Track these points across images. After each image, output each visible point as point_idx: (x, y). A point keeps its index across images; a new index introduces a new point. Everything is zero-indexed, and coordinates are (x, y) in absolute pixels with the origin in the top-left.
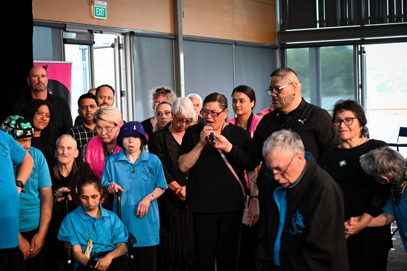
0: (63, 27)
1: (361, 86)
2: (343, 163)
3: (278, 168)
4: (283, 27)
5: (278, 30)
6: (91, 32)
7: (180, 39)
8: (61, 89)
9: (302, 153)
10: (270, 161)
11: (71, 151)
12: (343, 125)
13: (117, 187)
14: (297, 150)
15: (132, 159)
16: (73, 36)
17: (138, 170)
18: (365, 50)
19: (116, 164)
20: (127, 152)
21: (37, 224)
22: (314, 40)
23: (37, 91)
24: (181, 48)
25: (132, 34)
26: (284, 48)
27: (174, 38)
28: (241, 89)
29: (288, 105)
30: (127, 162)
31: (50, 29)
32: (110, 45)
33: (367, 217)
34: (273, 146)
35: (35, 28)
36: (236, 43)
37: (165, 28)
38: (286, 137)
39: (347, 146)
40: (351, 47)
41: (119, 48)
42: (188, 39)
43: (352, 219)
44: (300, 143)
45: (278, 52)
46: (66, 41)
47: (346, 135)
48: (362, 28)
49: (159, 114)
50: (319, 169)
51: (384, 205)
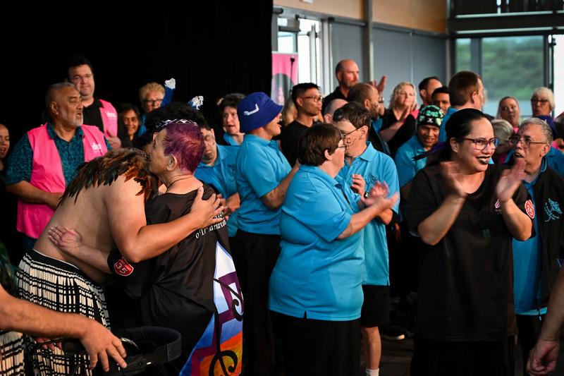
1: (552, 86)
4: (455, 11)
5: (448, 16)
6: (298, 17)
7: (371, 27)
18: (556, 42)
24: (371, 36)
25: (331, 20)
26: (454, 37)
27: (364, 25)
32: (306, 33)
36: (414, 32)
37: (355, 14)
40: (541, 38)
41: (316, 37)
45: (448, 43)
48: (555, 14)
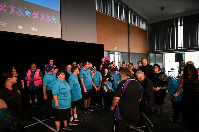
0: (109, 51)
1: (164, 61)
2: (155, 76)
3: (139, 78)
4: (149, 51)
6: (114, 52)
8: (109, 62)
9: (144, 75)
10: (137, 77)
11: (107, 71)
12: (155, 69)
13: (113, 79)
14: (143, 74)
15: (116, 74)
16: (111, 53)
17: (117, 76)
18: (165, 54)
19: (113, 75)
20: (115, 73)
21: (99, 85)
22: (155, 53)
23: (103, 62)
24: (130, 55)
25: (121, 52)
26: (149, 54)
27: (129, 53)
28: (139, 61)
29: (144, 65)
30: (115, 75)
31: (107, 52)
33: (160, 87)
34: (138, 74)
35: (104, 52)
36: (140, 54)
38: (140, 72)
39: (156, 73)
40: (162, 54)
41: (119, 55)
42: (131, 53)
43: (157, 87)
44: (143, 73)
45: (148, 55)
46: (110, 54)
47: (156, 71)
48: (164, 50)
49: (123, 66)
50: (148, 78)
51: (164, 85)
